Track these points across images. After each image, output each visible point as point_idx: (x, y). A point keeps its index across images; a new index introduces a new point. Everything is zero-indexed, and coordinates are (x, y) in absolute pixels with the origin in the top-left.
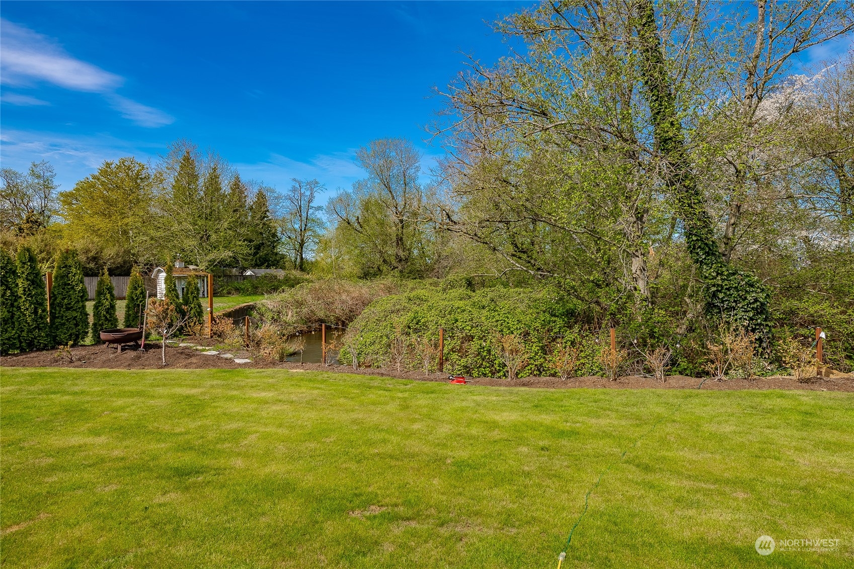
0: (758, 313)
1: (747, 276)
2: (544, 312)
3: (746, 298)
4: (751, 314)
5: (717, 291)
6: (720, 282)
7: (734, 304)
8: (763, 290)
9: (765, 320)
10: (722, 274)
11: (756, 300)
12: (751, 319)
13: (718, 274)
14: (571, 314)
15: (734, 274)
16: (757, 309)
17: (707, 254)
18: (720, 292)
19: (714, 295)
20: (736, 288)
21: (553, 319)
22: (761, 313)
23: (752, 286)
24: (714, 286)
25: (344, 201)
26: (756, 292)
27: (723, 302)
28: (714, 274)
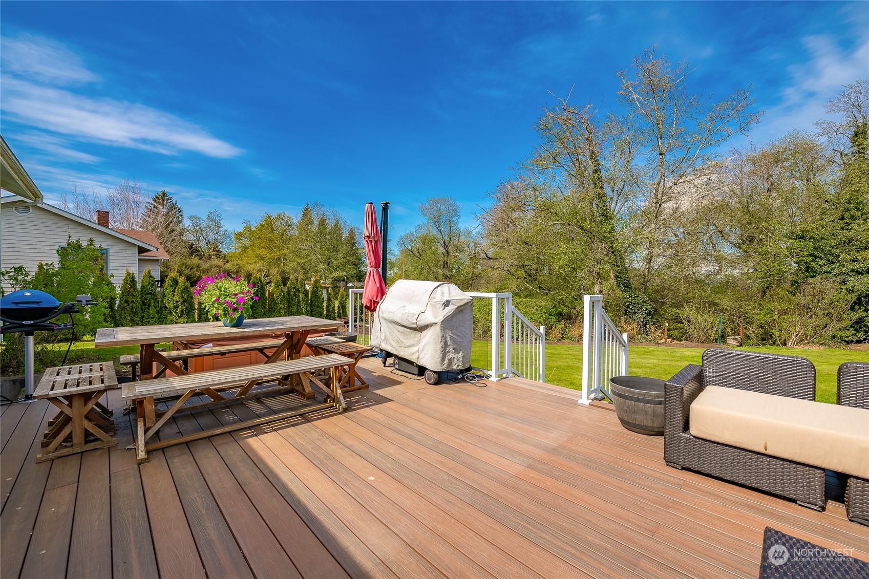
0: (648, 315)
1: (643, 298)
2: (545, 313)
3: (642, 308)
4: (644, 316)
5: (629, 304)
6: (631, 301)
7: (637, 311)
8: (650, 305)
9: (651, 319)
10: (632, 297)
11: (647, 309)
12: (644, 318)
13: (630, 296)
14: (560, 314)
15: (637, 297)
16: (647, 313)
17: (625, 287)
18: (631, 305)
19: (628, 307)
20: (638, 303)
21: (550, 317)
22: (649, 315)
23: (645, 303)
24: (628, 302)
25: (409, 238)
26: (647, 305)
27: (632, 310)
28: (628, 297)
